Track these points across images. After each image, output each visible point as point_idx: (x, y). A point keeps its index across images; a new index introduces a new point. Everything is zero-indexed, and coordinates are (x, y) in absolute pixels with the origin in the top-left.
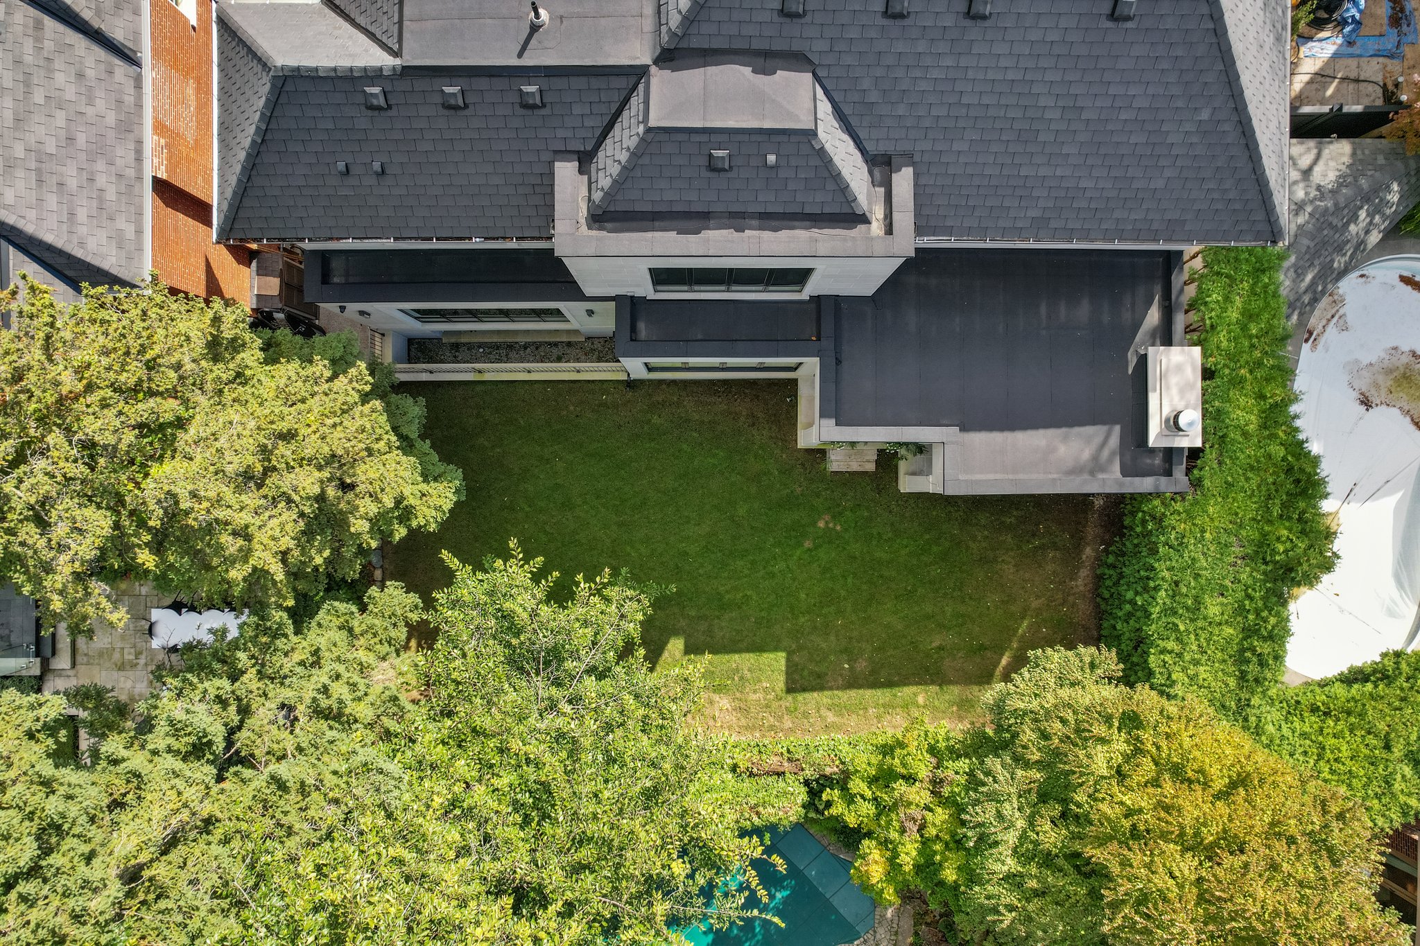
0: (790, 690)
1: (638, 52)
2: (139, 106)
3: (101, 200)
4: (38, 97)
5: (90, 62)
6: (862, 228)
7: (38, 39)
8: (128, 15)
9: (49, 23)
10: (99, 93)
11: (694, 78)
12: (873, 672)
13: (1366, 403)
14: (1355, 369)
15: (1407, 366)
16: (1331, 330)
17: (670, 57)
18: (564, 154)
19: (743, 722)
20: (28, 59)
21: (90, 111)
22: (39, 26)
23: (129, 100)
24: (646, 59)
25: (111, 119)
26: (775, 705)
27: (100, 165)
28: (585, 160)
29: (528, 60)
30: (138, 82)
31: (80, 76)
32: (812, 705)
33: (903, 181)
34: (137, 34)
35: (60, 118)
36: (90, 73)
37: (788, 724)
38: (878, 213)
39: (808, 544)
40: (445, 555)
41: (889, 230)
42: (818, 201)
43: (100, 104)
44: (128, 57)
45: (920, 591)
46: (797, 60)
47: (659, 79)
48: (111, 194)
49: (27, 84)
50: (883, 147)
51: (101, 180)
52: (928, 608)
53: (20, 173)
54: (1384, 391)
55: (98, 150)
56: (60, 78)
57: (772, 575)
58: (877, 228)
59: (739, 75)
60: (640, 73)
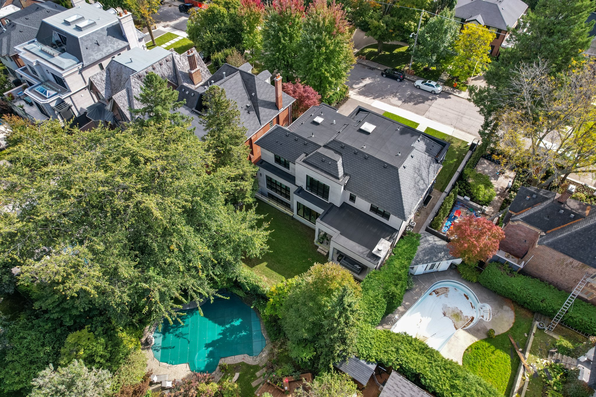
1: (322, 145)
5: (256, 122)
7: (254, 117)
8: (265, 121)
9: (256, 116)
10: (254, 125)
11: (326, 150)
13: (445, 314)
14: (445, 306)
15: (458, 313)
16: (443, 296)
17: (325, 146)
18: (305, 153)
20: (251, 118)
21: (252, 126)
23: (257, 128)
25: (253, 128)
28: (307, 155)
29: (308, 139)
33: (347, 178)
35: (248, 124)
39: (304, 261)
42: (333, 173)
44: (261, 125)
46: (340, 154)
47: (322, 148)
49: (248, 120)
50: (347, 172)
56: (252, 121)
57: (293, 263)
59: (332, 152)
60: (320, 146)
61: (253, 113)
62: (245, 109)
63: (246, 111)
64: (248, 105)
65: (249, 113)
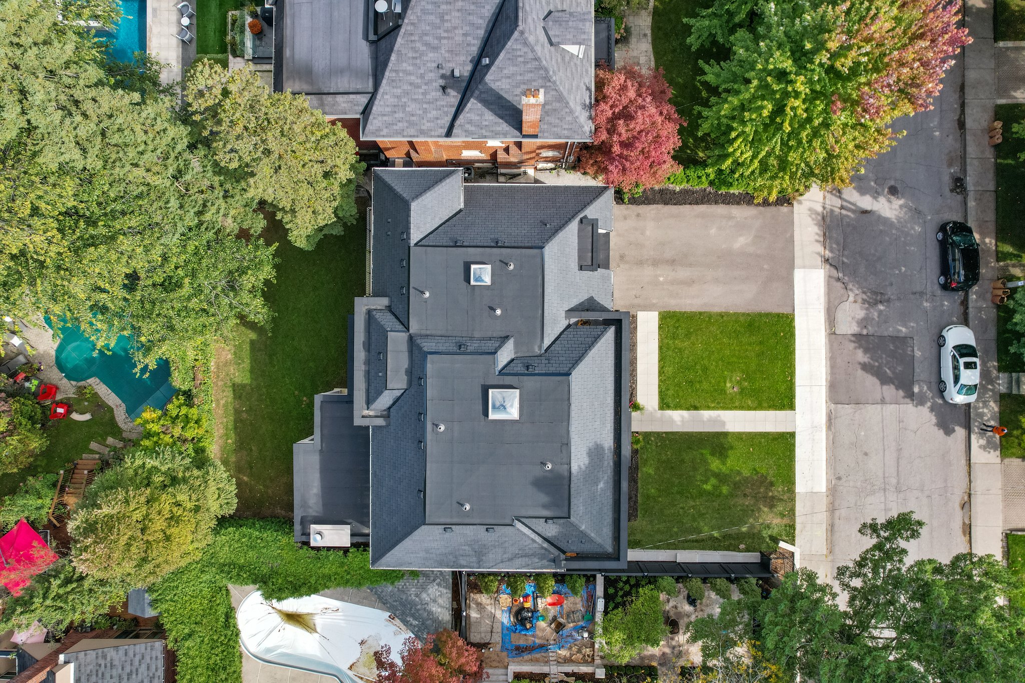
0: (234, 385)
1: (414, 327)
2: (431, 136)
3: (393, 124)
4: (425, 106)
5: (443, 122)
6: (365, 407)
7: (446, 106)
8: (464, 134)
9: (454, 110)
10: (432, 124)
11: (404, 347)
12: (241, 420)
13: (362, 643)
14: (376, 636)
16: (394, 628)
17: (411, 339)
18: (391, 301)
19: (221, 364)
20: (438, 103)
21: (425, 121)
22: (453, 106)
23: (433, 133)
24: (411, 331)
25: (423, 128)
26: (228, 378)
27: (405, 124)
28: (389, 308)
29: (411, 290)
30: (439, 136)
31: (437, 119)
32: (228, 394)
33: (381, 422)
34: (455, 136)
35: (421, 112)
36: (439, 121)
37: (220, 383)
38: (371, 413)
39: (296, 393)
40: (277, 244)
41: (363, 417)
43: (429, 124)
44: (449, 134)
45: (276, 441)
46: (409, 383)
47: (404, 336)
48: (395, 127)
49: (429, 103)
50: (391, 415)
51: (400, 124)
52: (268, 445)
53: (396, 100)
54: (368, 651)
55: (411, 124)
56: (435, 112)
57: (283, 377)
58: (366, 412)
59: (405, 363)
60: (407, 328)
61: (454, 97)
62: (443, 77)
63: (442, 82)
64: (457, 74)
65: (444, 88)
